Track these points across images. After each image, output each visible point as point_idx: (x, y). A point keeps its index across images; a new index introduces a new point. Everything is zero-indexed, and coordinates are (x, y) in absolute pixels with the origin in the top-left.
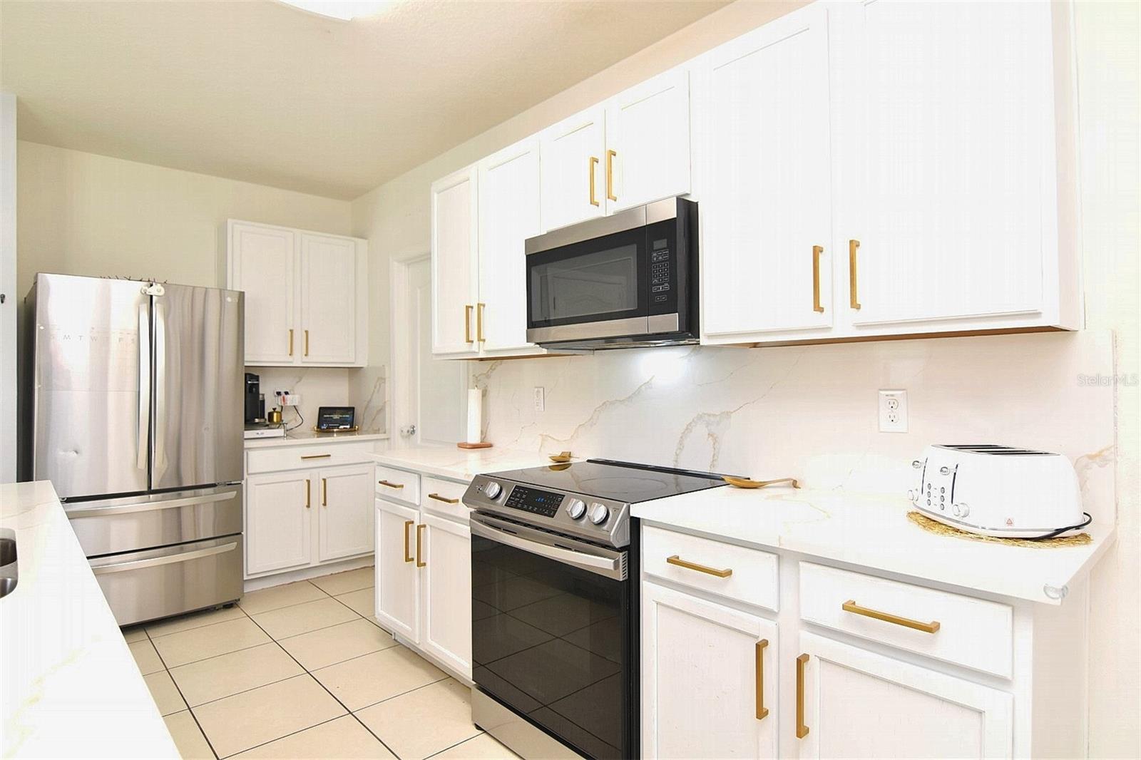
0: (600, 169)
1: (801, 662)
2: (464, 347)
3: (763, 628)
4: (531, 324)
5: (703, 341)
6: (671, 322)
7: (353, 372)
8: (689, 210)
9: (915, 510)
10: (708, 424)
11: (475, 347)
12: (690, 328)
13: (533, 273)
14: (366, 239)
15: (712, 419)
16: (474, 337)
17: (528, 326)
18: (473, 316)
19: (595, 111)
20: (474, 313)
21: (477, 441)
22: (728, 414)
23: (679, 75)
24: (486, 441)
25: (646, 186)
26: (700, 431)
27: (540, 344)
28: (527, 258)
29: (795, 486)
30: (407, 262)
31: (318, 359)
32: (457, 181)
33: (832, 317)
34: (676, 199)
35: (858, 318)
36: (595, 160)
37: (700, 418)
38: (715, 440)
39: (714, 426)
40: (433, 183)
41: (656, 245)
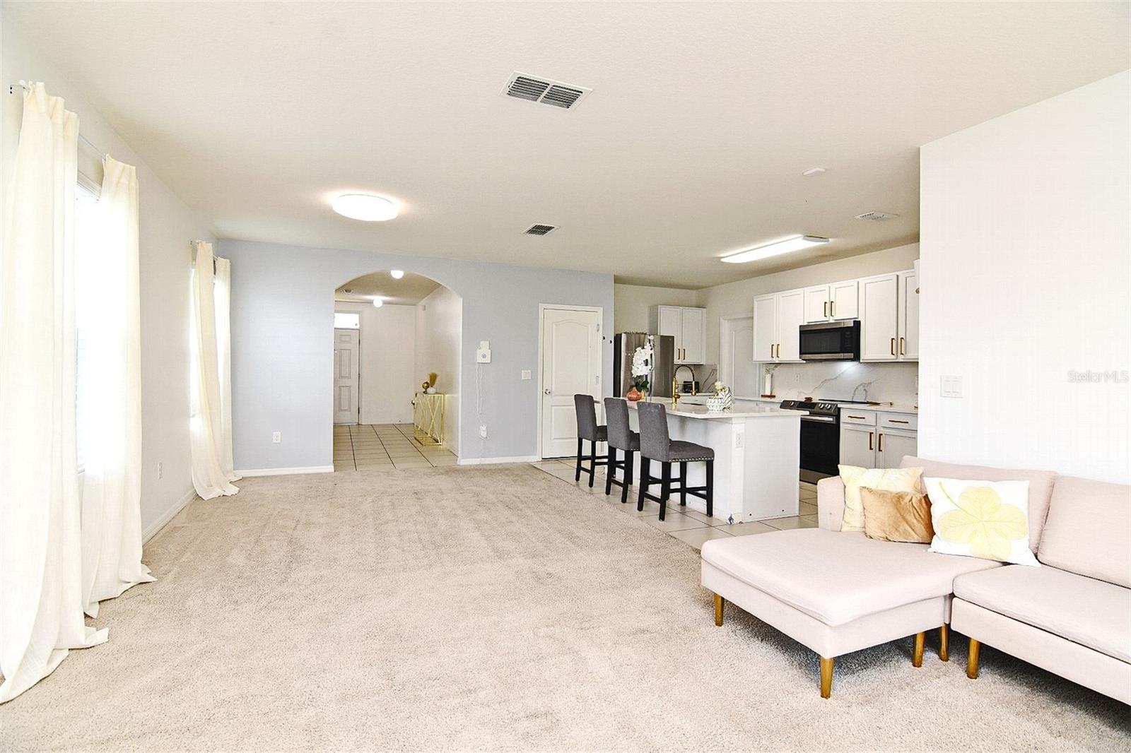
0: (828, 305)
1: (880, 435)
2: (771, 359)
3: (872, 430)
4: (801, 353)
5: (861, 361)
6: (851, 355)
7: (698, 366)
8: (857, 324)
10: (864, 386)
11: (774, 359)
12: (857, 358)
13: (802, 336)
14: (704, 308)
16: (775, 355)
17: (800, 354)
18: (775, 349)
19: (826, 287)
20: (775, 348)
21: (769, 394)
22: (871, 383)
23: (854, 282)
24: (773, 394)
25: (843, 314)
26: (861, 388)
27: (804, 360)
28: (800, 331)
29: (891, 404)
30: (728, 320)
31: (688, 361)
32: (767, 298)
33: (895, 357)
34: (855, 320)
35: (902, 356)
36: (826, 303)
37: (861, 385)
38: (866, 392)
39: (866, 387)
40: (755, 297)
41: (849, 333)
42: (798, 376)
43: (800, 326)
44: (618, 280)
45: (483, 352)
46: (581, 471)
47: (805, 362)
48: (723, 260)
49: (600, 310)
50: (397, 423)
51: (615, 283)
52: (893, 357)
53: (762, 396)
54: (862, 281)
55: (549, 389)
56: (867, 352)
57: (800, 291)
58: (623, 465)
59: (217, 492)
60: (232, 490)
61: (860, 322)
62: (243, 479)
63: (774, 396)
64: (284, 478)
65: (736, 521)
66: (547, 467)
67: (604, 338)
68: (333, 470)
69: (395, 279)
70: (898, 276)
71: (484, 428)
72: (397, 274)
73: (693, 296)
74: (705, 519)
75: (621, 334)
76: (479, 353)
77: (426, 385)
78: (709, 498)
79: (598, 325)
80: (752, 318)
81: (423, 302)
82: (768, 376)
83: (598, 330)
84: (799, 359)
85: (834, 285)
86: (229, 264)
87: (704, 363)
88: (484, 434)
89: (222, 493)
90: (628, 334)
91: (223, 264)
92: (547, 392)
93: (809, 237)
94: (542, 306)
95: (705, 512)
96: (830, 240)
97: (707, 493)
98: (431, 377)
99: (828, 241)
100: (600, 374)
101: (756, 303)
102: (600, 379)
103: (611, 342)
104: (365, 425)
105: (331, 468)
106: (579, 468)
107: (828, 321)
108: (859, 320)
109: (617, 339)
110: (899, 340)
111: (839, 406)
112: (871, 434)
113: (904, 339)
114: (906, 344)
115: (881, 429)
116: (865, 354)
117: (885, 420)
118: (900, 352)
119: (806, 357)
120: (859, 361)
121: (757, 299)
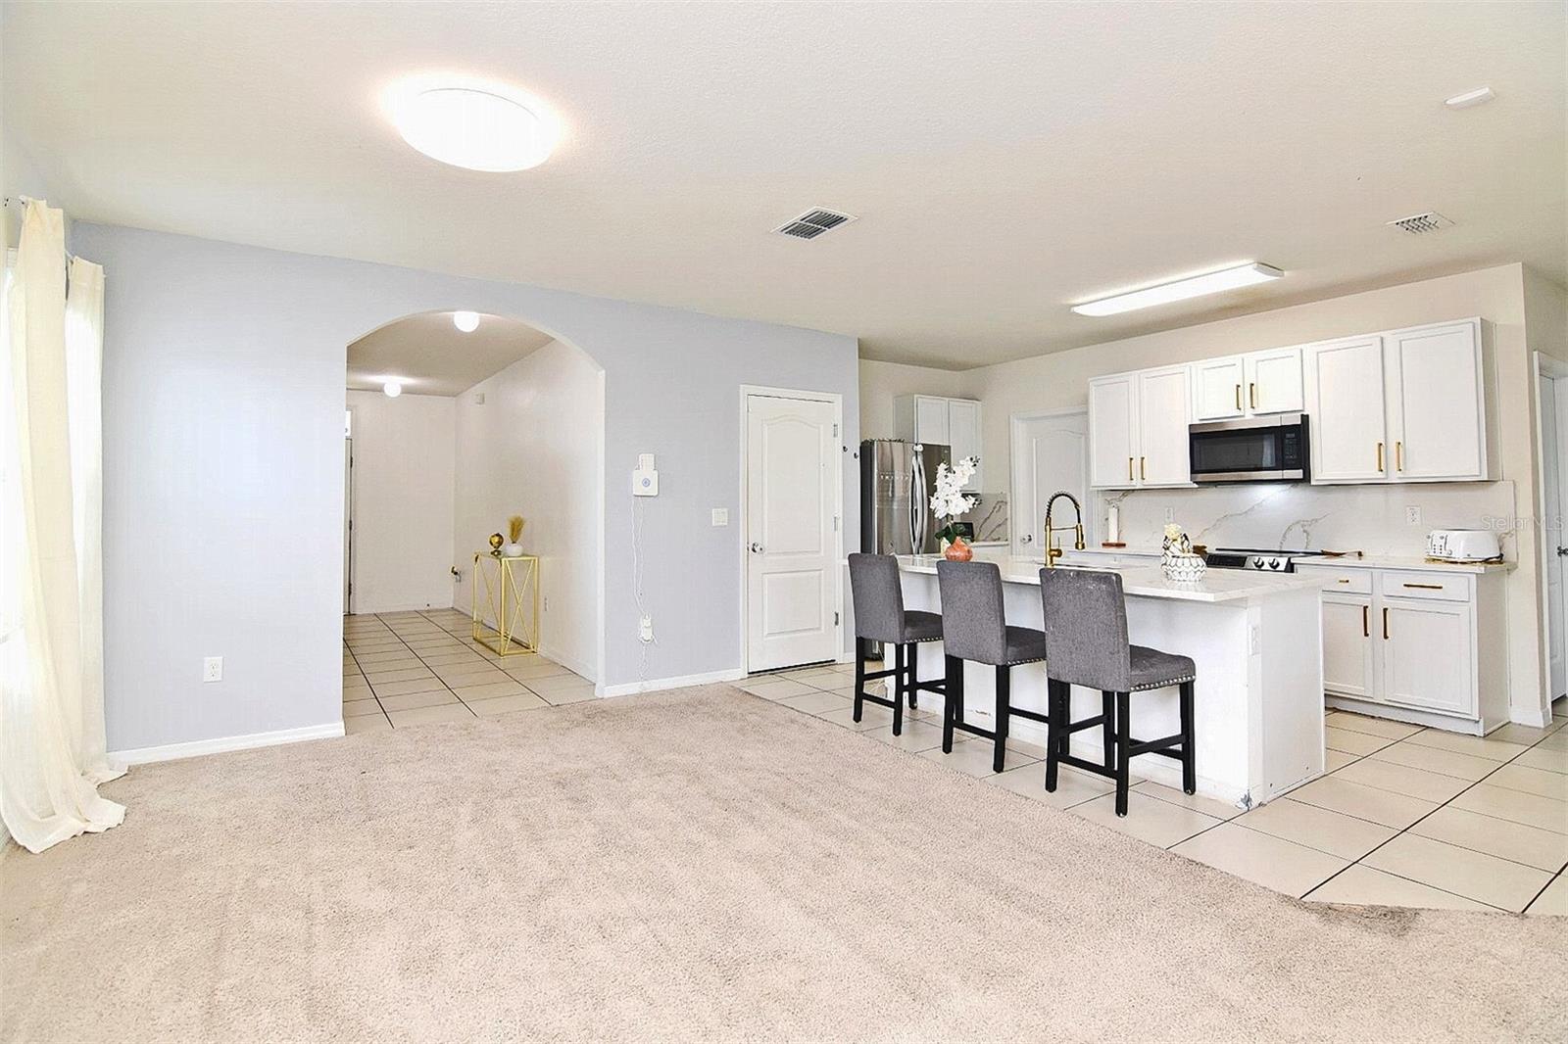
0: (1243, 390)
2: (1125, 482)
3: (1366, 601)
5: (1313, 483)
6: (1298, 474)
8: (1305, 418)
9: (1427, 557)
10: (1303, 526)
11: (1134, 483)
12: (1301, 478)
13: (1194, 442)
14: (980, 401)
15: (1305, 523)
16: (1136, 474)
17: (1192, 473)
18: (1136, 465)
19: (1236, 359)
20: (1136, 463)
21: (1116, 541)
22: (1316, 520)
23: (1294, 350)
24: (1123, 542)
25: (1275, 405)
26: (1298, 529)
27: (1197, 483)
28: (1191, 434)
29: (1360, 554)
30: (1023, 419)
32: (1117, 380)
33: (1387, 474)
34: (1299, 414)
35: (1399, 474)
36: (1238, 386)
37: (1298, 522)
38: (1308, 534)
39: (1306, 526)
40: (1090, 379)
41: (1288, 435)
42: (1168, 511)
43: (1190, 426)
44: (866, 351)
45: (644, 476)
47: (1196, 486)
48: (1076, 309)
49: (838, 399)
50: (423, 609)
51: (860, 357)
52: (1380, 475)
53: (1104, 545)
54: (1310, 349)
55: (759, 542)
56: (1323, 466)
57: (1185, 367)
58: (943, 687)
59: (68, 825)
60: (109, 814)
61: (1308, 416)
62: (132, 772)
63: (1124, 545)
64: (231, 762)
65: (1255, 803)
66: (766, 688)
67: (845, 448)
68: (342, 732)
69: (462, 333)
70: (1382, 339)
71: (647, 622)
72: (467, 321)
73: (957, 379)
74: (1183, 798)
75: (871, 443)
76: (637, 477)
77: (496, 539)
78: (1187, 757)
79: (835, 426)
80: (1086, 413)
81: (479, 388)
82: (1113, 513)
83: (835, 435)
84: (1187, 481)
85: (1251, 357)
86: (101, 276)
87: (981, 492)
88: (647, 634)
89: (79, 827)
91: (87, 274)
92: (757, 549)
93: (1264, 266)
94: (744, 389)
95: (1181, 785)
96: (1285, 273)
97: (1182, 748)
98: (513, 525)
99: (1283, 275)
100: (841, 515)
101: (1093, 389)
102: (840, 523)
103: (856, 455)
104: (363, 615)
105: (337, 729)
106: (862, 696)
107: (1243, 416)
108: (1305, 413)
109: (866, 451)
110: (1393, 447)
111: (1292, 561)
112: (1365, 608)
113: (1402, 444)
114: (1405, 454)
115: (1385, 600)
116: (1321, 470)
117: (1394, 584)
118: (1396, 466)
119: (1200, 477)
120: (1310, 482)
121: (1095, 383)
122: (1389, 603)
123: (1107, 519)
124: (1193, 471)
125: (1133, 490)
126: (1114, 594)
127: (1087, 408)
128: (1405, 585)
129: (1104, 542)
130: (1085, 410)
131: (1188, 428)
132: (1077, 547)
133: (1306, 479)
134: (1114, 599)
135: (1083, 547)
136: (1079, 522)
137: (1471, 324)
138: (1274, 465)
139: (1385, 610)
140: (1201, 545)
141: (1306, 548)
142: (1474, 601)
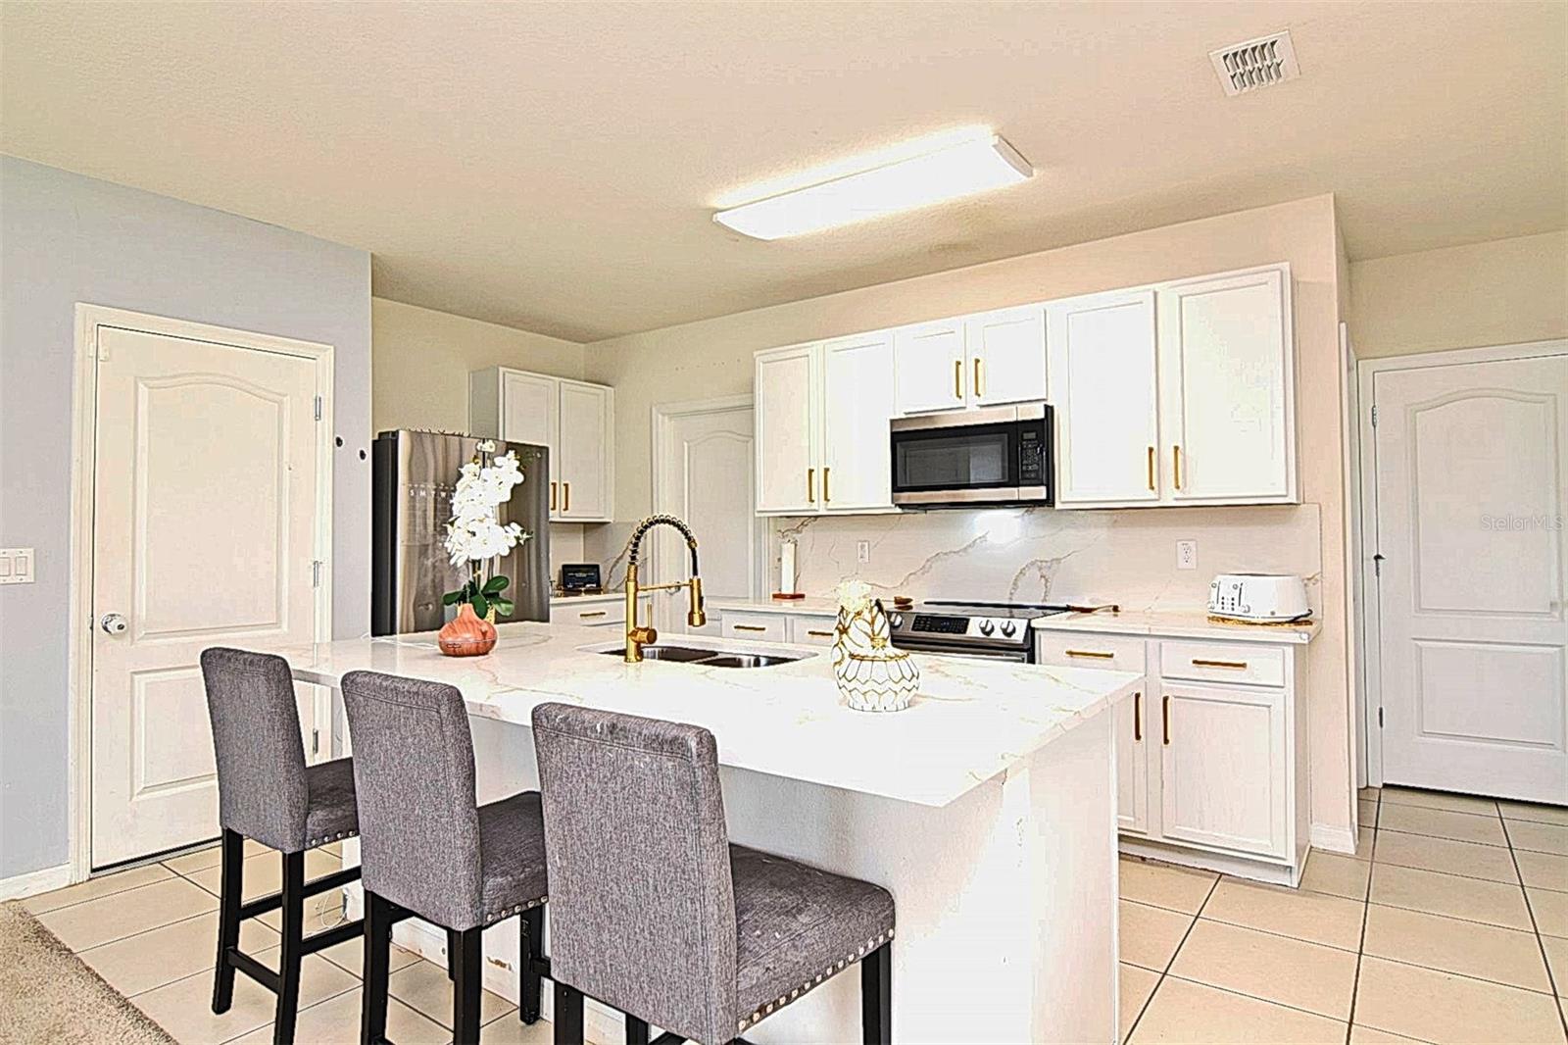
0: (965, 370)
2: (806, 505)
5: (1058, 506)
6: (1040, 493)
7: (598, 527)
8: (1049, 410)
9: (1211, 615)
10: (1040, 569)
11: (815, 506)
12: (1043, 499)
13: (899, 445)
14: (609, 383)
15: (1044, 564)
16: (816, 495)
17: (893, 491)
18: (818, 479)
19: (955, 323)
20: (818, 477)
21: (791, 592)
22: (1058, 560)
23: (1035, 311)
24: (798, 592)
25: (1009, 391)
26: (1034, 573)
27: (901, 506)
28: (894, 435)
29: (1116, 609)
30: (671, 416)
31: (576, 514)
32: (793, 355)
33: (1159, 493)
34: (1042, 404)
35: (1178, 494)
36: (958, 363)
37: (1033, 564)
38: (1047, 581)
39: (1045, 570)
40: (756, 353)
41: (1026, 436)
42: (862, 547)
43: (893, 422)
46: (239, 975)
47: (899, 510)
48: (719, 217)
49: (327, 355)
51: (373, 295)
52: (1152, 495)
53: (775, 596)
54: (1056, 309)
55: (123, 611)
56: (1075, 483)
57: (883, 335)
61: (1053, 407)
63: (802, 596)
67: (339, 442)
70: (1155, 295)
75: (395, 434)
79: (318, 401)
80: (752, 407)
82: (788, 550)
83: (318, 416)
84: (889, 504)
85: (976, 321)
87: (611, 521)
90: (417, 436)
92: (112, 626)
94: (87, 312)
100: (326, 557)
101: (760, 368)
102: (326, 572)
103: (363, 455)
106: (230, 958)
107: (964, 408)
108: (1049, 403)
109: (384, 450)
110: (1168, 455)
111: (1034, 624)
112: (1137, 696)
113: (1181, 447)
114: (1184, 461)
115: (1164, 683)
116: (1068, 490)
117: (1178, 660)
118: (1173, 483)
119: (906, 497)
120: (1053, 506)
121: (766, 358)
122: (1170, 689)
123: (780, 560)
124: (896, 488)
125: (817, 517)
126: (693, 785)
127: (753, 398)
128: (1195, 662)
129: (777, 592)
130: (749, 402)
131: (888, 423)
132: (691, 622)
133: (1049, 502)
134: (692, 800)
135: (703, 621)
136: (695, 573)
137: (1278, 273)
138: (1006, 480)
139: (1165, 700)
140: (904, 597)
141: (1044, 600)
142: (1290, 685)
